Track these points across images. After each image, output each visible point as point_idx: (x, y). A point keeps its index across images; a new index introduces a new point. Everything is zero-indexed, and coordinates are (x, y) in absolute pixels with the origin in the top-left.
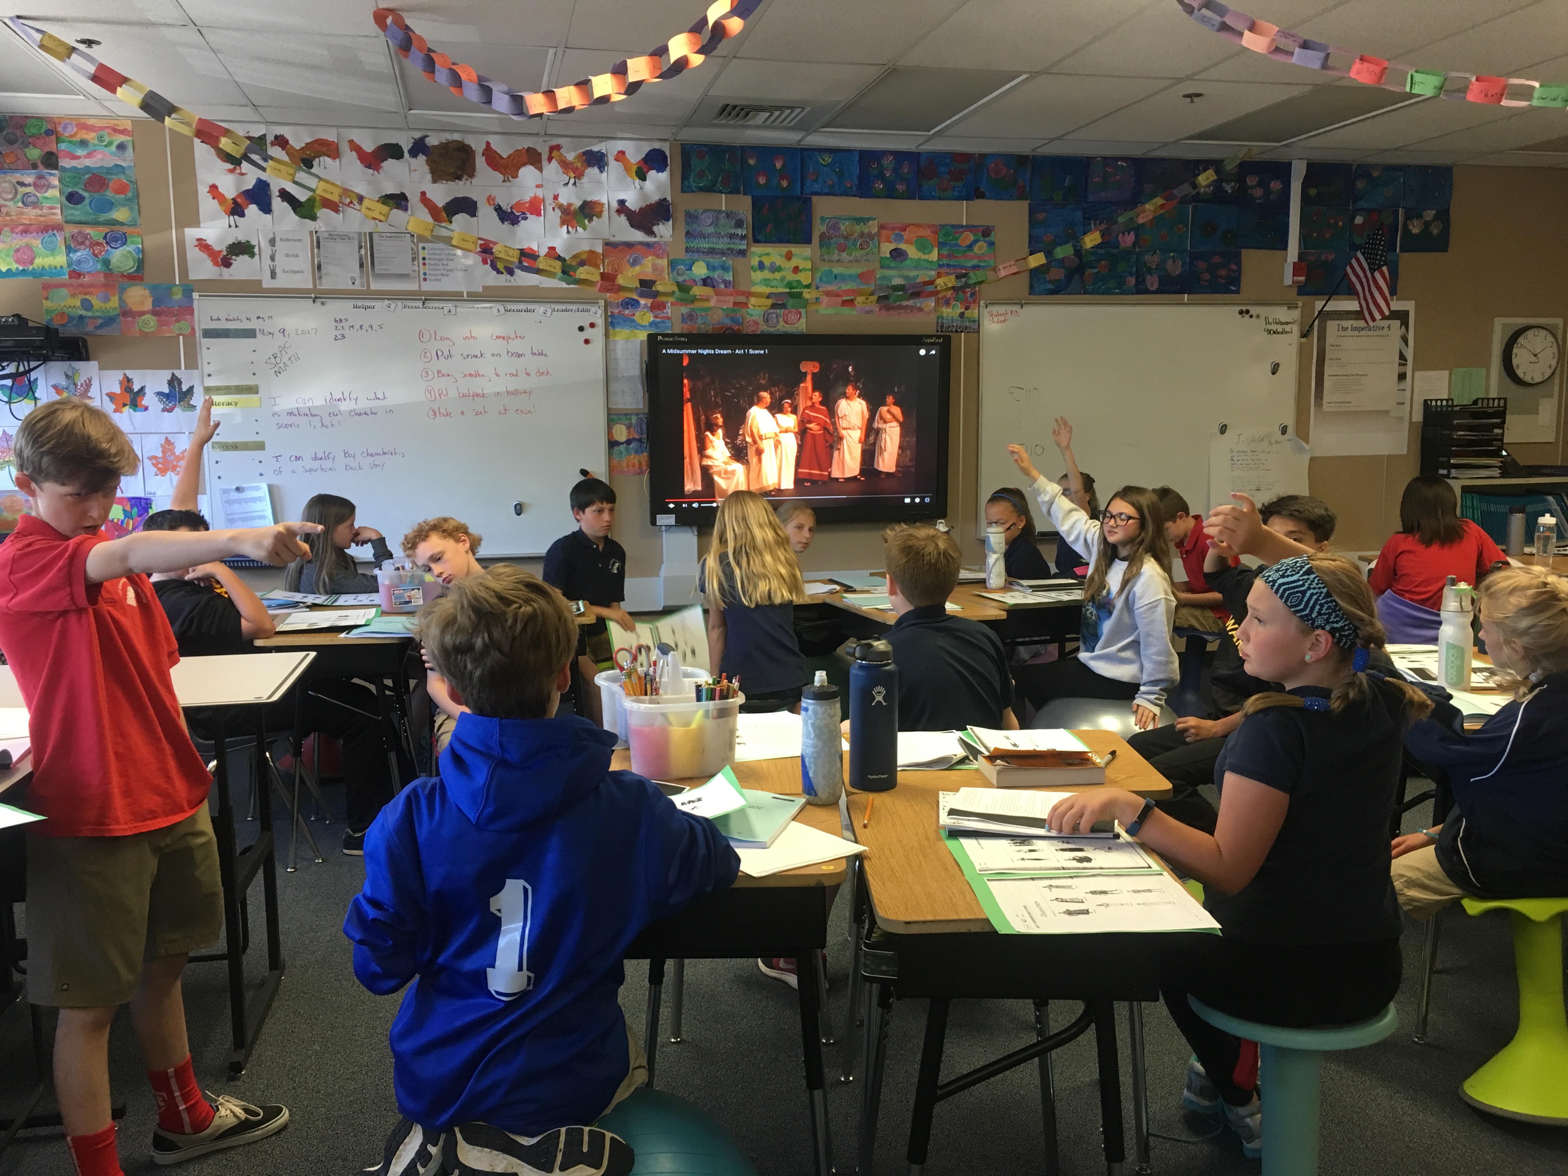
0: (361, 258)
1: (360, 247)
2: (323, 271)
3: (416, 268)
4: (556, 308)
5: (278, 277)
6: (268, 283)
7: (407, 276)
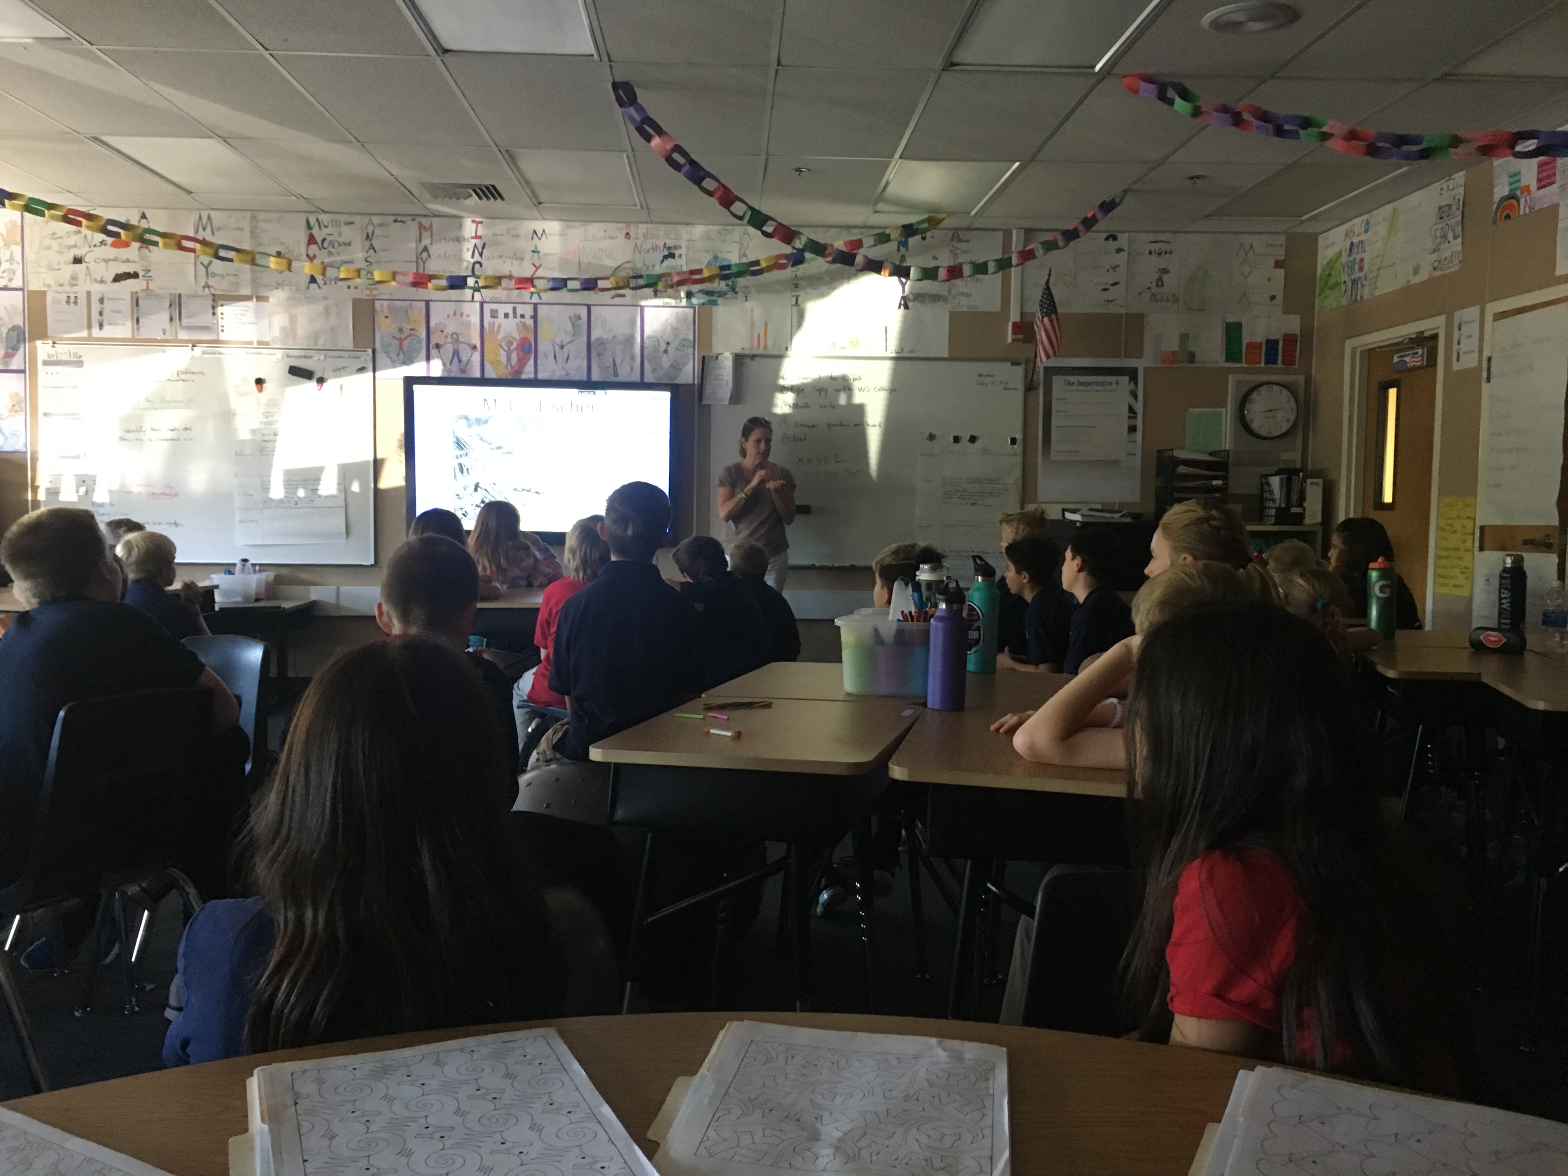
0: (171, 313)
1: (171, 305)
2: (141, 324)
3: (215, 321)
4: (331, 355)
5: (104, 328)
6: (97, 334)
7: (208, 328)
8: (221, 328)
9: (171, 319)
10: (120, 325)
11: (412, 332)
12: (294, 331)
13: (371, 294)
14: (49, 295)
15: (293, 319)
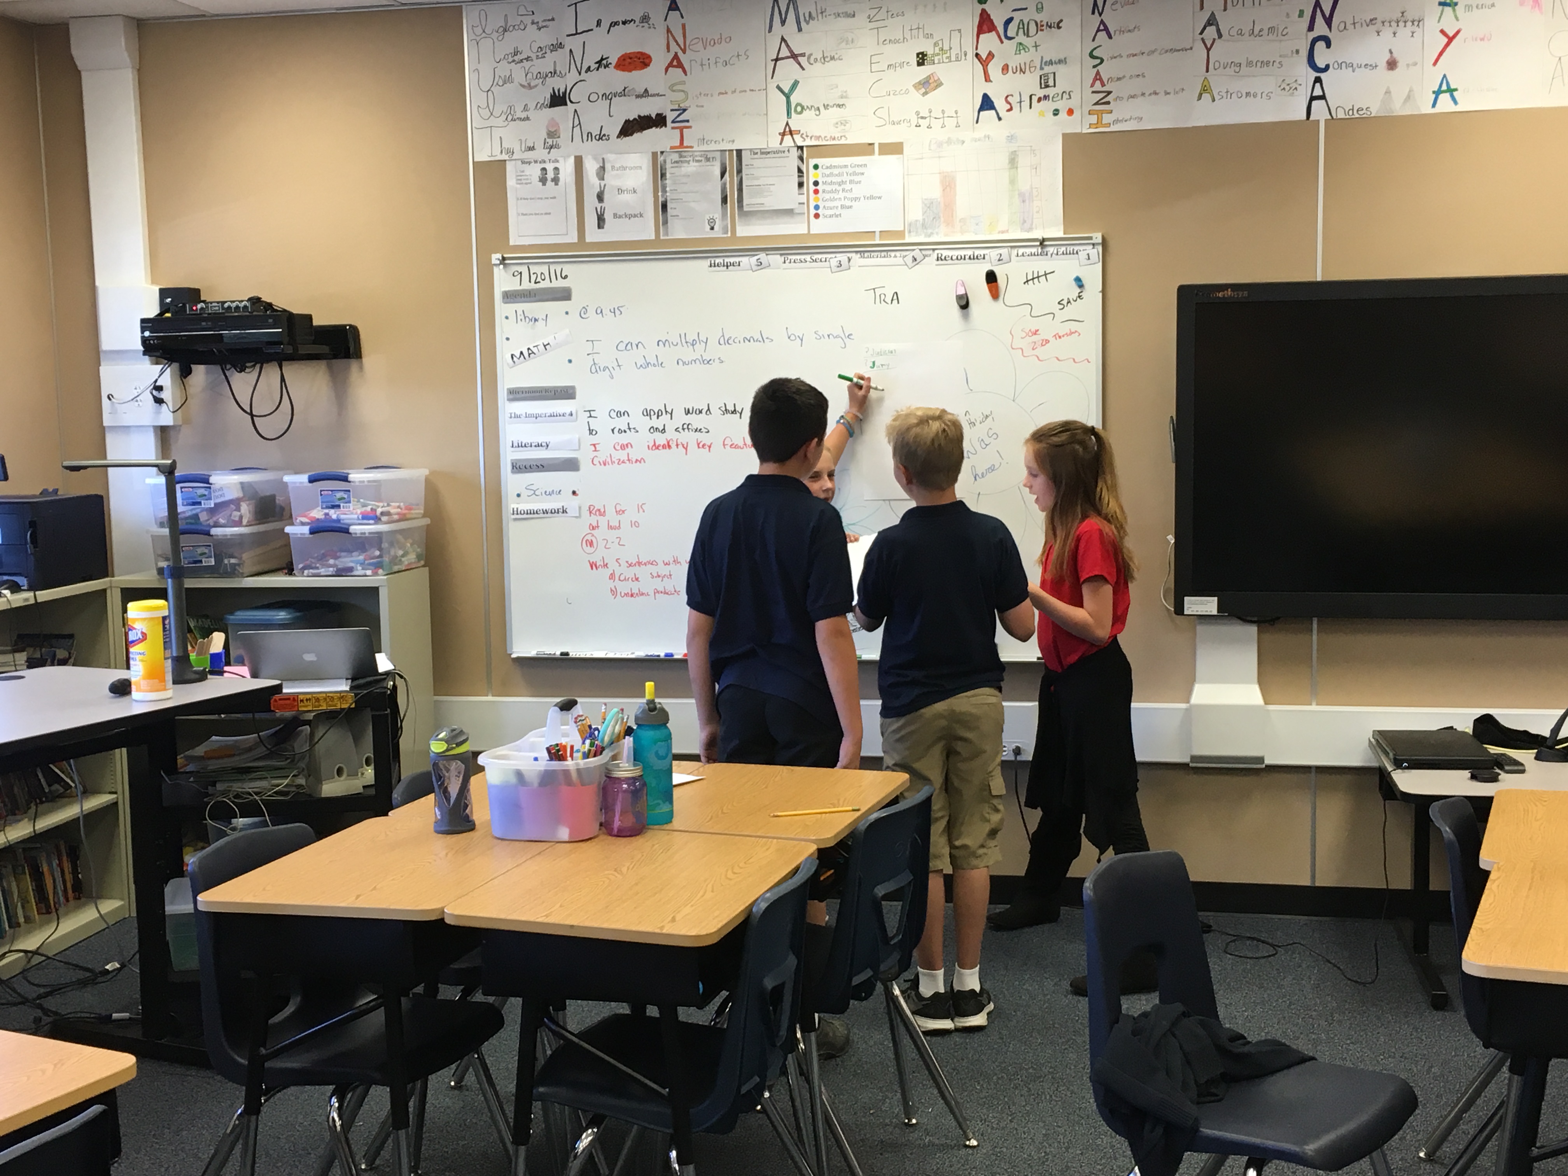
0: (723, 189)
1: (724, 172)
2: (670, 212)
3: (803, 199)
4: (1021, 251)
5: (607, 225)
6: (593, 235)
7: (789, 212)
8: (813, 212)
9: (724, 200)
10: (635, 216)
12: (949, 206)
13: (1099, 123)
14: (510, 167)
15: (948, 184)
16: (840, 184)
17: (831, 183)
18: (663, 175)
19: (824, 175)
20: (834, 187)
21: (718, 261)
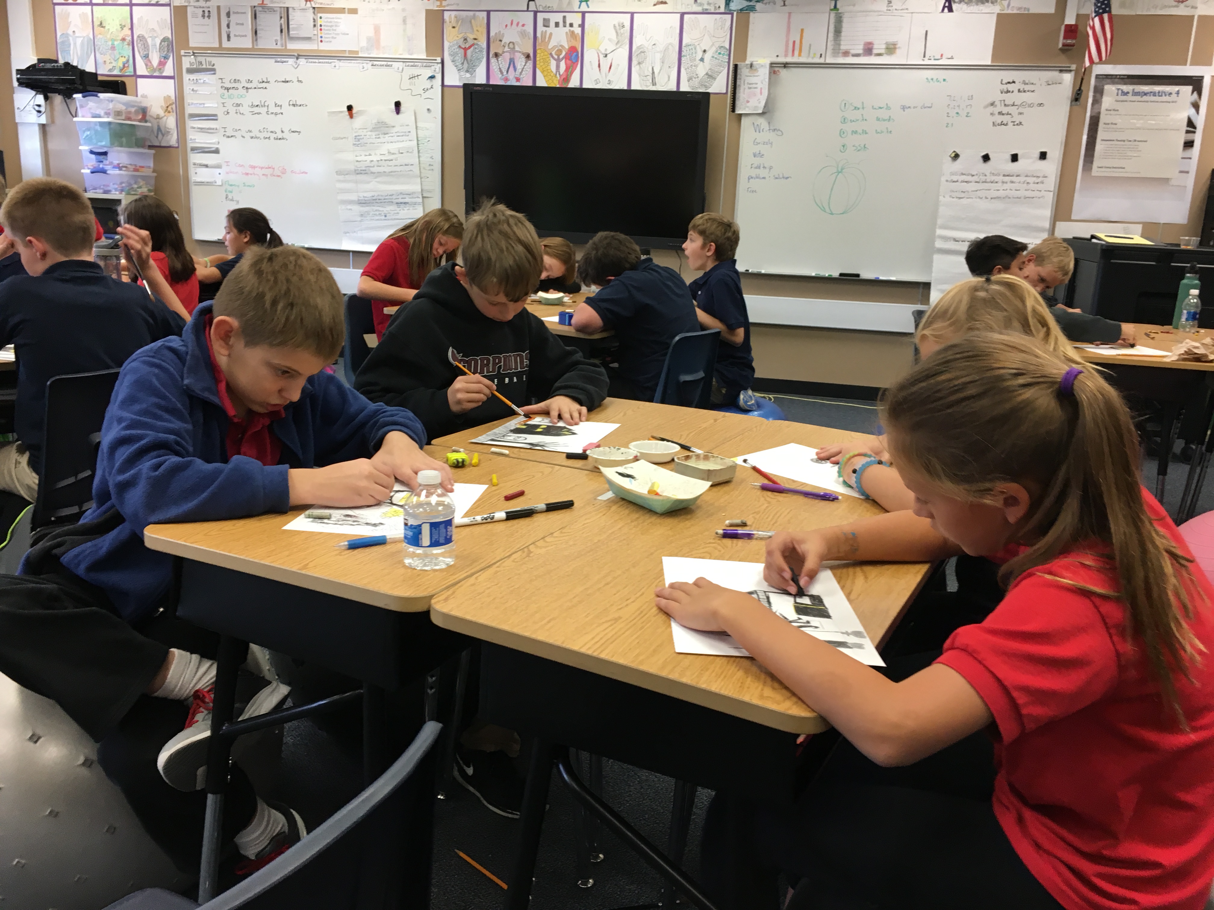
0: (281, 26)
1: (281, 18)
2: (258, 35)
3: (315, 32)
4: (407, 64)
5: (231, 39)
6: (226, 44)
7: (309, 39)
8: (320, 39)
9: (281, 31)
10: (243, 36)
11: (475, 41)
12: (378, 41)
13: (441, 6)
14: (189, 9)
15: (377, 29)
16: (331, 26)
17: (327, 26)
18: (255, 18)
19: (325, 22)
20: (329, 28)
21: (279, 60)
